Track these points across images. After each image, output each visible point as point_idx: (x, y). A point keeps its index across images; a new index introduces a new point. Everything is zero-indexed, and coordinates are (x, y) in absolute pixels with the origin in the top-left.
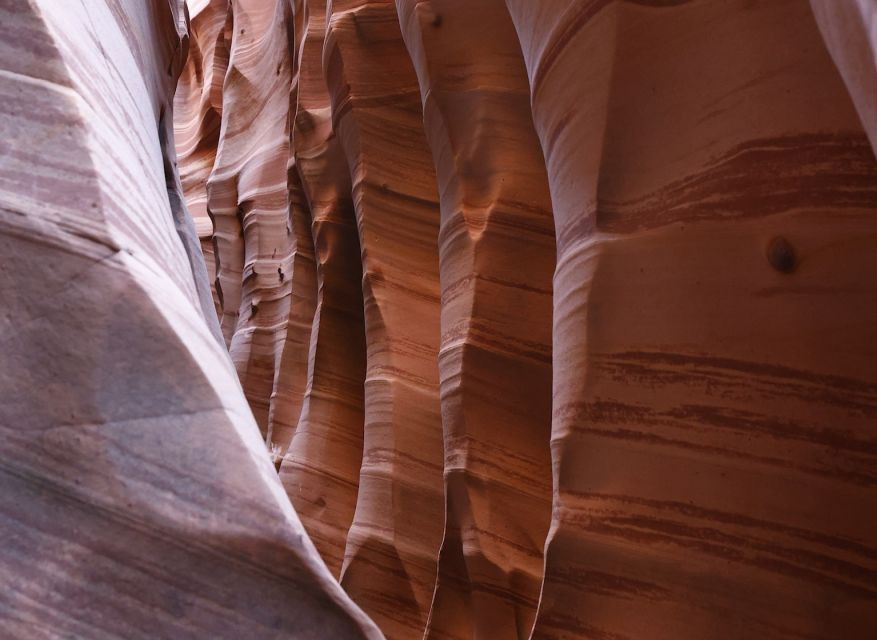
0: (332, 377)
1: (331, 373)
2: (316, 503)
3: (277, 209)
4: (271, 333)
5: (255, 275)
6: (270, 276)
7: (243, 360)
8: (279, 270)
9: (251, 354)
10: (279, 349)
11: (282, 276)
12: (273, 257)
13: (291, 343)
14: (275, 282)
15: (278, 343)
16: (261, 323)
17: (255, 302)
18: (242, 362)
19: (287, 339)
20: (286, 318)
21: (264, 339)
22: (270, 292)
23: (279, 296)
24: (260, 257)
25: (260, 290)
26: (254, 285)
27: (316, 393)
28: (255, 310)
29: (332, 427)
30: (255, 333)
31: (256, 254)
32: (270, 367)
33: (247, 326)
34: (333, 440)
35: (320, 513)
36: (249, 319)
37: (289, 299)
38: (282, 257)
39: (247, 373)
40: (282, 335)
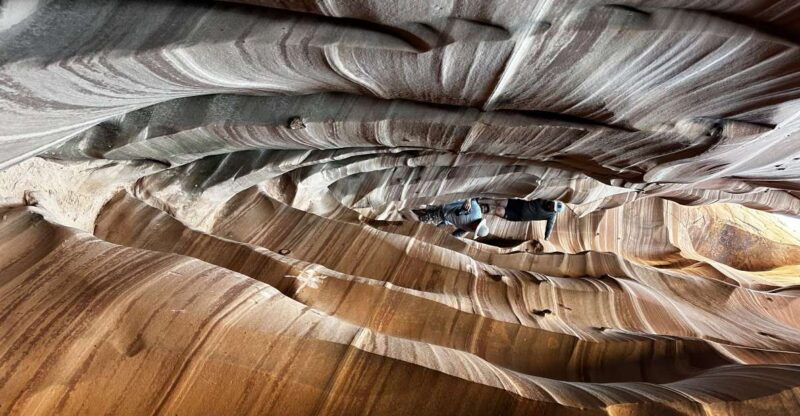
0: (372, 398)
1: (380, 394)
2: (139, 336)
3: (618, 317)
4: (469, 292)
5: (538, 282)
6: (538, 299)
7: (442, 260)
8: (548, 312)
9: (448, 269)
10: (448, 300)
11: (541, 314)
12: (561, 305)
13: (453, 316)
14: (532, 305)
15: (455, 299)
16: (481, 282)
17: (505, 279)
18: (440, 259)
19: (459, 311)
20: (487, 313)
21: (463, 284)
22: (518, 297)
23: (514, 307)
24: (558, 290)
25: (521, 286)
26: (525, 280)
27: (350, 358)
28: (497, 278)
29: (276, 384)
30: (471, 276)
31: (562, 287)
32: (430, 287)
33: (479, 268)
34: (249, 384)
35: (118, 344)
36: (486, 272)
37: (513, 321)
38: (563, 315)
39: (428, 263)
40: (465, 305)
